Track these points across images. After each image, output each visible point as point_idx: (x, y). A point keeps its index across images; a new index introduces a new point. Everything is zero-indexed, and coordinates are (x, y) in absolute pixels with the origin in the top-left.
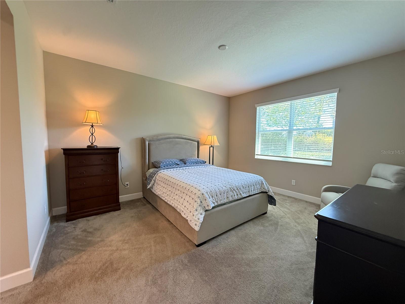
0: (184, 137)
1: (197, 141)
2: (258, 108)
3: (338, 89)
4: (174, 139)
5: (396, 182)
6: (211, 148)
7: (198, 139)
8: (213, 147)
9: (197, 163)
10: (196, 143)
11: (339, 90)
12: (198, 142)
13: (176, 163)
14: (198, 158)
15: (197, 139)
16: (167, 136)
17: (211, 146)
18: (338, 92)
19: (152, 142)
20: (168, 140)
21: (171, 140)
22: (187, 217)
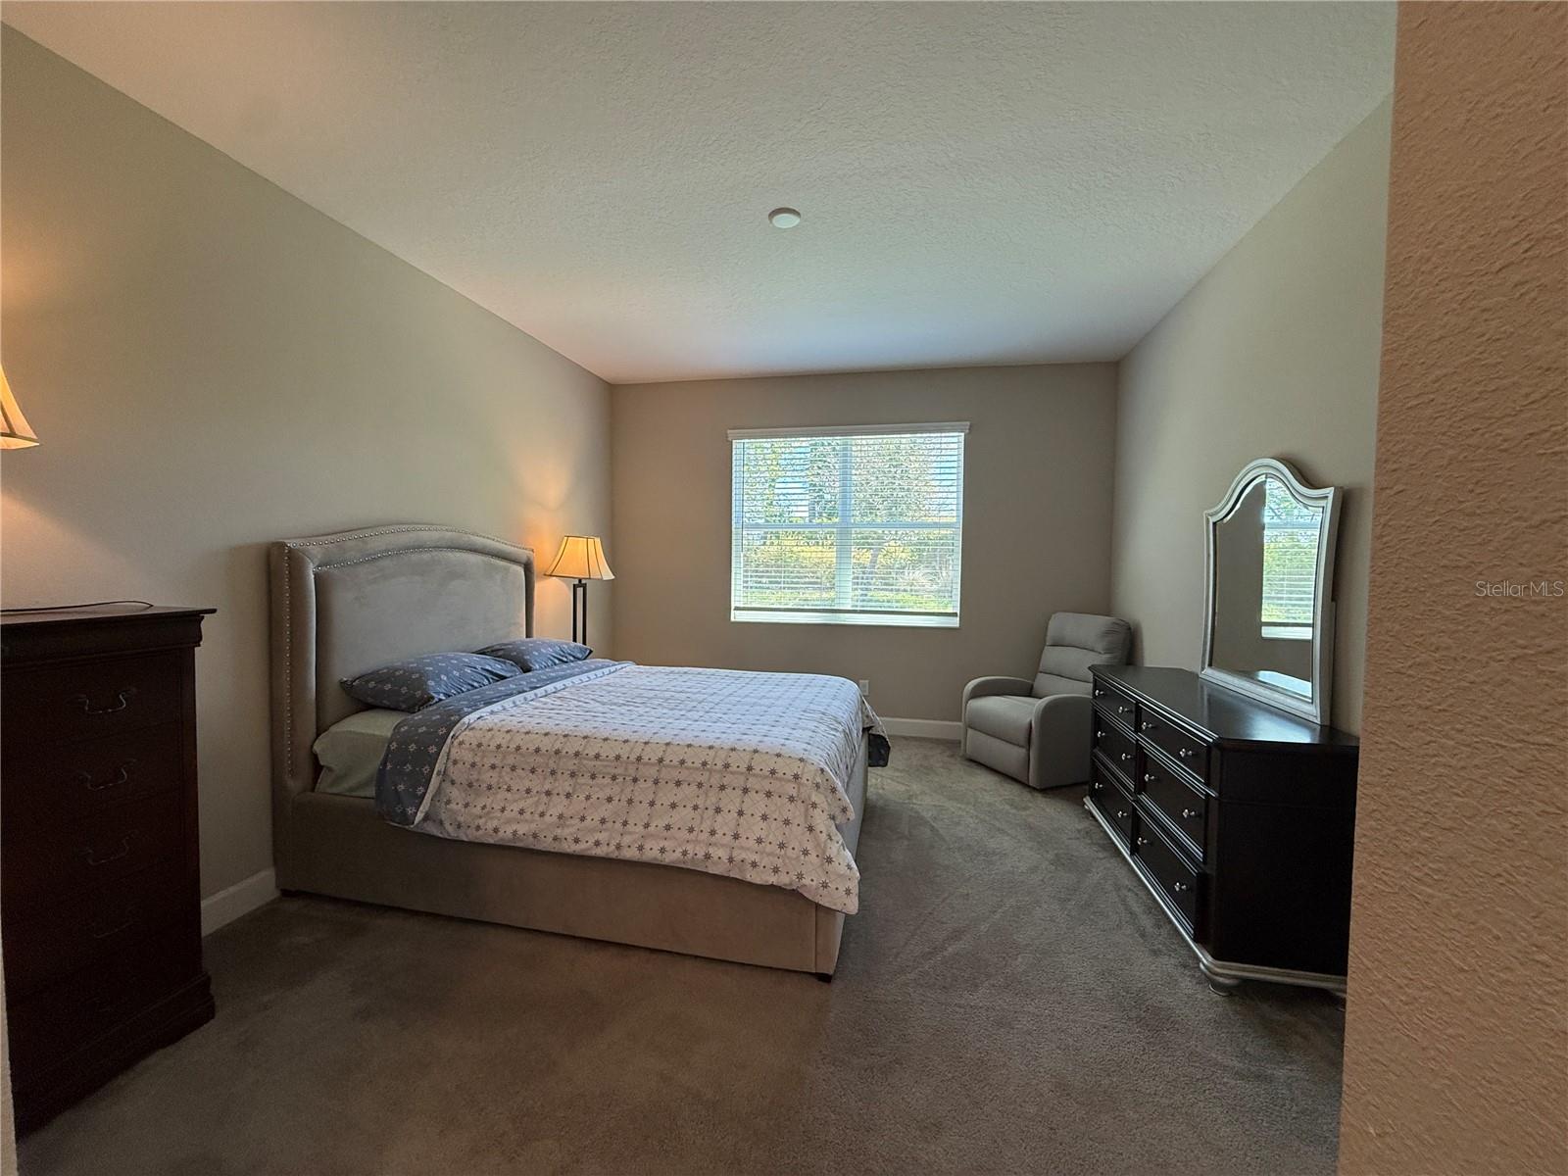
0: (479, 541)
1: (524, 559)
2: (737, 445)
3: (968, 423)
4: (437, 554)
5: (1108, 651)
6: (580, 591)
7: (527, 552)
8: (584, 587)
9: (565, 659)
10: (521, 570)
11: (971, 426)
12: (528, 568)
13: (488, 667)
14: (528, 639)
15: (523, 554)
16: (405, 539)
17: (577, 582)
18: (967, 431)
19: (336, 572)
20: (415, 557)
21: (426, 556)
22: (800, 876)
